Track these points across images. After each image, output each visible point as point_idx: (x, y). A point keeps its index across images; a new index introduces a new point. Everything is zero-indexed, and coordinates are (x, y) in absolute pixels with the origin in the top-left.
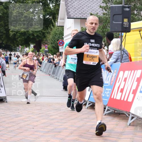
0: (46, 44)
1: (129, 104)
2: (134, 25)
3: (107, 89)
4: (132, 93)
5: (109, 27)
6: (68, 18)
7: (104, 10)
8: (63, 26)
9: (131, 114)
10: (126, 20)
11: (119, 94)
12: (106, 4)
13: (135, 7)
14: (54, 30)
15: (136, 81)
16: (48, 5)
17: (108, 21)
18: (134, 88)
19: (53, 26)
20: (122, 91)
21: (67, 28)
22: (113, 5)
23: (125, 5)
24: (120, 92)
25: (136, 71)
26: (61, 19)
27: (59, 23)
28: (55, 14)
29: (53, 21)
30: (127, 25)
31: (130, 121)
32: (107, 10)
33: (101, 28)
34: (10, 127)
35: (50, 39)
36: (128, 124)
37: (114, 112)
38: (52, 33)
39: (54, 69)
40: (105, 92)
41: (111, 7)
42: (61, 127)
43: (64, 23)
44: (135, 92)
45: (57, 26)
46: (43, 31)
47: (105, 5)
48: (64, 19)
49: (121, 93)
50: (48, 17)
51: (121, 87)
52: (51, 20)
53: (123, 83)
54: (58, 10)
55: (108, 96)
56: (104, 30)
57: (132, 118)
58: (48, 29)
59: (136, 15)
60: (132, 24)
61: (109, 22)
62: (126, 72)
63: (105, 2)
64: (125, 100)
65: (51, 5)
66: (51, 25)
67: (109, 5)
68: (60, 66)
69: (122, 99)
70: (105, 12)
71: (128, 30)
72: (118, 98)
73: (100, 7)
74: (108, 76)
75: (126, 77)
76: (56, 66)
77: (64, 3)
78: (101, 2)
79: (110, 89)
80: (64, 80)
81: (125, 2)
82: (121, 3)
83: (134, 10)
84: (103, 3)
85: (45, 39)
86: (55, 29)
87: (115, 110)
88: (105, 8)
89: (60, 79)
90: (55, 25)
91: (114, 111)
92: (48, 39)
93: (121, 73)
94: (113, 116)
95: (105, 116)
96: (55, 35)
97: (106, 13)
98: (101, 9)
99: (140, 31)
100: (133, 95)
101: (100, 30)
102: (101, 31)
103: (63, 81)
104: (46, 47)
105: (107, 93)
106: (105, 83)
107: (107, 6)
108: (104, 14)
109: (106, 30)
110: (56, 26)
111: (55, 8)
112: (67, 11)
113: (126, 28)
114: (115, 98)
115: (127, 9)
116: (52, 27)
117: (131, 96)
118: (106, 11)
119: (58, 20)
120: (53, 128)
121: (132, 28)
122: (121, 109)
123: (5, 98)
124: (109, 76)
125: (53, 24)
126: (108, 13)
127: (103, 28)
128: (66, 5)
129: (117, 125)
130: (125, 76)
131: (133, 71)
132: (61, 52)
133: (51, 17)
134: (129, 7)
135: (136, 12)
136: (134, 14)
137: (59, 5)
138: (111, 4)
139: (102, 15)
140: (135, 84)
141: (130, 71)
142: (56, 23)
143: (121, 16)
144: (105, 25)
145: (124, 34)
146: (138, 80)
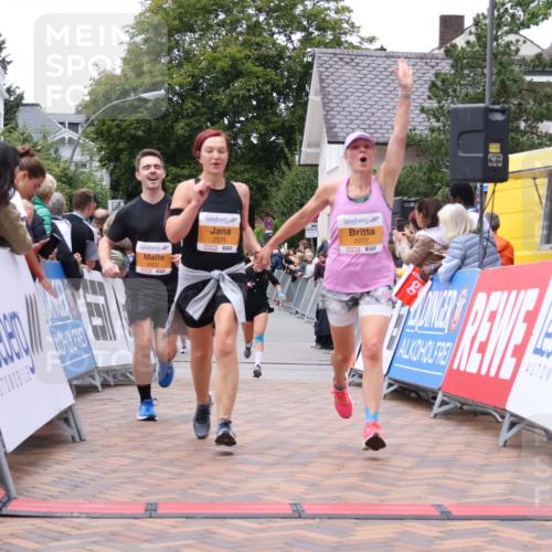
0: (268, 215)
1: (507, 386)
2: (517, 161)
3: (439, 344)
4: (513, 355)
5: (447, 167)
6: (329, 142)
7: (433, 120)
8: (317, 166)
9: (508, 416)
10: (494, 148)
11: (476, 357)
12: (439, 103)
13: (521, 111)
14: (290, 175)
15: (524, 321)
16: (274, 105)
17: (443, 150)
18: (517, 339)
19: (289, 165)
20: (482, 348)
21: (327, 169)
22: (460, 106)
23: (494, 103)
24: (479, 351)
25: (523, 292)
26: (309, 146)
27: (305, 155)
28: (292, 132)
29: (286, 150)
30: (498, 162)
31: (505, 435)
32: (442, 119)
33: (425, 169)
34: (166, 450)
35: (278, 201)
36: (501, 442)
37: (461, 408)
38: (285, 183)
39: (290, 288)
40: (436, 353)
41: (454, 109)
42: (309, 450)
43: (318, 155)
44: (519, 352)
45: (300, 165)
46: (259, 180)
47: (437, 105)
48: (318, 145)
49: (480, 355)
50: (274, 141)
51: (481, 337)
52: (282, 149)
53: (486, 326)
54: (302, 119)
55: (442, 363)
56: (433, 176)
57: (513, 425)
58: (273, 174)
59: (524, 133)
60: (512, 157)
61: (446, 154)
62: (496, 295)
63: (436, 97)
64: (492, 373)
65: (282, 106)
66: (282, 163)
67: (449, 105)
68: (307, 280)
69: (483, 372)
70: (437, 124)
71: (501, 175)
72: (472, 368)
73: (423, 110)
74: (443, 306)
75: (494, 309)
76: (294, 279)
77: (319, 99)
78: (425, 97)
79: (449, 344)
80: (317, 317)
81: (492, 96)
82: (482, 101)
83: (517, 118)
84: (430, 98)
85: (264, 202)
86: (293, 173)
87: (463, 404)
88: (435, 114)
89: (307, 314)
90: (293, 161)
91: (459, 405)
92: (273, 203)
93: (481, 297)
94: (458, 420)
95: (434, 421)
96: (294, 191)
97: (439, 128)
98: (424, 116)
99: (534, 179)
100: (514, 360)
101: (421, 175)
102: (425, 178)
103: (315, 320)
104: (269, 224)
105: (440, 354)
106: (436, 326)
107: (441, 108)
108: (432, 130)
109: (440, 176)
110: (297, 163)
111: (293, 113)
112: (327, 121)
113: (495, 169)
114: (462, 369)
115: (499, 117)
116: (285, 168)
117: (510, 362)
118: (438, 120)
119: (303, 149)
120: (285, 453)
121: (512, 168)
122: (481, 399)
124: (446, 306)
125: (286, 158)
126: (444, 126)
127: (430, 171)
128: (325, 105)
129: (468, 444)
130: (492, 306)
131: (514, 293)
132: (309, 239)
133: (281, 141)
134: (503, 111)
135: (522, 125)
136: (517, 129)
137: (306, 104)
138: (453, 102)
139: (427, 132)
140: (521, 328)
141: (506, 293)
142: (297, 157)
143: (480, 138)
144: (434, 161)
145: (489, 187)
146: (531, 318)
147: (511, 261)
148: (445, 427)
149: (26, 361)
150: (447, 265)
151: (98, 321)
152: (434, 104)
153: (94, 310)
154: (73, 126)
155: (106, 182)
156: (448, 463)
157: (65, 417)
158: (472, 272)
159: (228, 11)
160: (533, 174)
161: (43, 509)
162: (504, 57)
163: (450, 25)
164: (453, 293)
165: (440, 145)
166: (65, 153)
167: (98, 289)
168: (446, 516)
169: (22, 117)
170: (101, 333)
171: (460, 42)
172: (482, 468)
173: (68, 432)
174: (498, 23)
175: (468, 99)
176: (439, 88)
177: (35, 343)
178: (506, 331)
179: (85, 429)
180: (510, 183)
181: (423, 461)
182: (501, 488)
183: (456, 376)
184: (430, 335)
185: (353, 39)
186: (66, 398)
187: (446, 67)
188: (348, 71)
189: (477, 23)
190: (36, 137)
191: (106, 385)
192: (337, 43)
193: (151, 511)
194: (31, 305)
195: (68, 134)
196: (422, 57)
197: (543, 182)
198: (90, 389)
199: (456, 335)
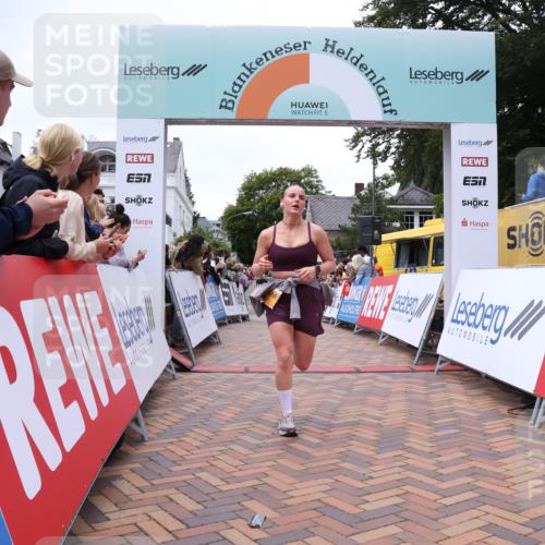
1: (381, 322)
2: (385, 237)
3: (356, 306)
4: (384, 310)
7: (353, 222)
9: (382, 333)
10: (376, 232)
11: (370, 311)
13: (386, 218)
15: (388, 297)
18: (385, 304)
20: (372, 308)
22: (363, 216)
23: (376, 215)
25: (387, 286)
30: (377, 237)
31: (381, 340)
32: (356, 221)
36: (380, 343)
37: (365, 331)
40: (355, 310)
41: (361, 218)
44: (386, 309)
49: (372, 311)
51: (372, 303)
53: (374, 299)
55: (357, 313)
57: (384, 337)
59: (387, 226)
61: (358, 234)
62: (377, 288)
63: (354, 213)
64: (376, 317)
67: (359, 216)
69: (373, 317)
70: (355, 223)
71: (379, 242)
72: (369, 315)
73: (349, 218)
74: (357, 292)
77: (310, 214)
78: (350, 213)
79: (360, 306)
81: (375, 213)
82: (371, 214)
83: (384, 221)
84: (352, 213)
88: (354, 219)
91: (364, 329)
93: (372, 288)
95: (354, 335)
97: (355, 225)
98: (350, 220)
105: (357, 310)
107: (356, 217)
108: (353, 225)
113: (376, 240)
114: (365, 315)
115: (378, 221)
117: (383, 313)
121: (383, 240)
122: (373, 327)
123: (248, 316)
124: (359, 291)
126: (357, 224)
127: (352, 241)
129: (367, 344)
130: (376, 292)
131: (384, 287)
134: (379, 218)
135: (386, 224)
136: (384, 225)
139: (351, 226)
140: (387, 300)
141: (381, 287)
143: (371, 228)
145: (374, 247)
146: (390, 296)
147: (382, 274)
148: (358, 338)
149: (200, 313)
150: (358, 277)
151: (226, 298)
152: (353, 216)
153: (225, 294)
154: (218, 225)
155: (230, 246)
156: (360, 351)
157: (214, 335)
158: (368, 279)
159: (276, 181)
160: (391, 242)
161: (206, 369)
162: (379, 199)
163: (359, 187)
164: (361, 287)
165: (355, 231)
166: (215, 235)
167: (227, 286)
168: (358, 371)
169: (199, 222)
170: (228, 303)
171: (363, 193)
172: (373, 353)
173: (215, 340)
174: (377, 186)
175: (365, 214)
176: (355, 210)
177: (203, 307)
178: (381, 302)
179: (221, 339)
180: (382, 245)
181: (350, 351)
182: (379, 361)
183: (363, 318)
184: (353, 303)
185: (323, 192)
186: (214, 328)
187: (358, 202)
188: (321, 203)
189: (369, 185)
190: (204, 230)
191: (229, 322)
192: (317, 193)
193: (247, 371)
194: (202, 293)
195: (216, 228)
196: (349, 198)
197: (394, 245)
198: (224, 324)
199: (362, 303)
